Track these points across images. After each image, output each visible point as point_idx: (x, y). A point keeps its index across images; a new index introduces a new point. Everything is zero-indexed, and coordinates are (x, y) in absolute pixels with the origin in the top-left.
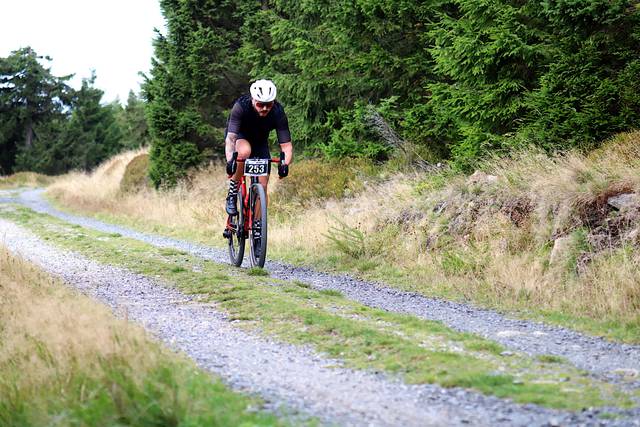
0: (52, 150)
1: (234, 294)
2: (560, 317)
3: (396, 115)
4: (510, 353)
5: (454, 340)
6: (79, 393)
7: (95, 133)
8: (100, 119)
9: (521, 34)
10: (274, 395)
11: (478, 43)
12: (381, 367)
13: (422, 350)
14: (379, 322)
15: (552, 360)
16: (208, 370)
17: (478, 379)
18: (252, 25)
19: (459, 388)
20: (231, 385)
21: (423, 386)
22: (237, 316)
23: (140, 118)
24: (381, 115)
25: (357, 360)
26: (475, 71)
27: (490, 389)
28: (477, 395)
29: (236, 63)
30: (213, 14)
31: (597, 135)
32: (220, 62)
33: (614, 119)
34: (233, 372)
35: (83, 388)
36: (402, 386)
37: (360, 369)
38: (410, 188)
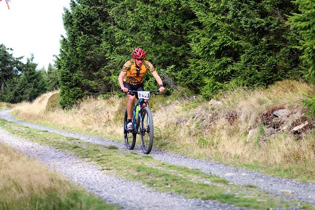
0: (13, 92)
1: (103, 158)
2: (253, 166)
3: (174, 74)
4: (232, 184)
5: (206, 178)
6: (35, 205)
7: (34, 84)
8: (35, 77)
9: (232, 36)
10: (125, 205)
11: (212, 40)
12: (173, 191)
13: (192, 183)
14: (171, 170)
15: (251, 187)
16: (94, 193)
17: (218, 195)
18: (106, 33)
19: (210, 200)
20: (105, 200)
21: (193, 199)
22: (104, 168)
23: (54, 77)
24: (167, 74)
25: (162, 188)
26: (211, 53)
27: (224, 200)
28: (218, 203)
29: (99, 51)
30: (88, 28)
31: (268, 82)
32: (92, 50)
33: (275, 75)
34: (105, 195)
35: (37, 203)
36: (184, 199)
37: (163, 192)
38: (181, 107)
